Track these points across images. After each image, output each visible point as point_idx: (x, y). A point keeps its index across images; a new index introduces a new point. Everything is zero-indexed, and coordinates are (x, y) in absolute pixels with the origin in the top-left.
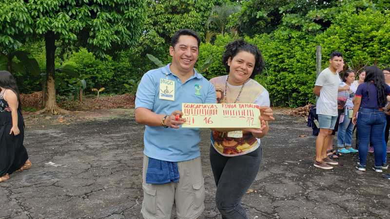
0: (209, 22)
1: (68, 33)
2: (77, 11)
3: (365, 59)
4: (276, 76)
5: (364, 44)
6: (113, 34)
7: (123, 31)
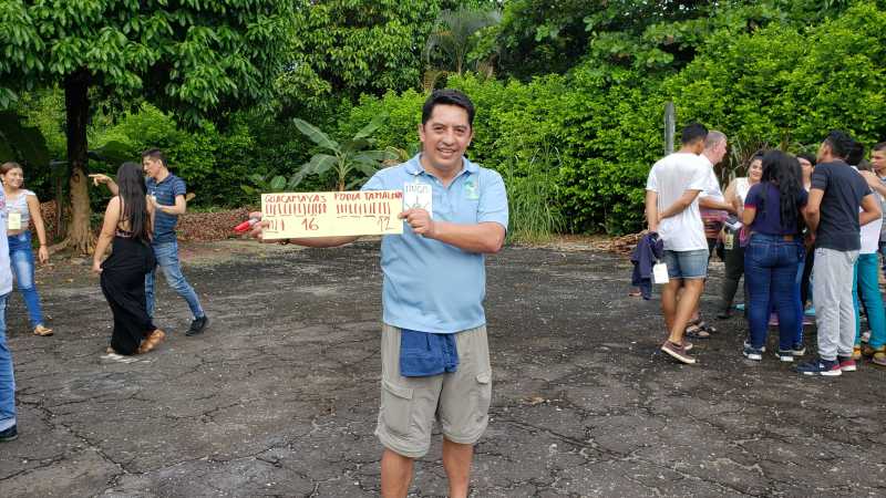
0: (430, 45)
1: (123, 73)
2: (143, 23)
3: (765, 130)
4: (578, 166)
5: (763, 98)
6: (221, 76)
7: (244, 68)
